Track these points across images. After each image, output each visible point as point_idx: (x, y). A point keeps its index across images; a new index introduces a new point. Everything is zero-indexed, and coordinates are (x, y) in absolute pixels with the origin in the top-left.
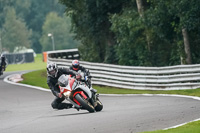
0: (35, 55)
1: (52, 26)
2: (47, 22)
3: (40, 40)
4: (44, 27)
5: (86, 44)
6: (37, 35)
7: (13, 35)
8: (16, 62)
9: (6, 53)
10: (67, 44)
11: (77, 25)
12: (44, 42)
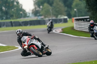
0: (68, 19)
1: (77, 5)
2: (74, 4)
3: (71, 12)
4: (72, 6)
5: (93, 14)
6: (69, 10)
7: (57, 9)
8: (59, 23)
9: (54, 18)
10: (83, 14)
11: (89, 5)
12: (72, 13)
